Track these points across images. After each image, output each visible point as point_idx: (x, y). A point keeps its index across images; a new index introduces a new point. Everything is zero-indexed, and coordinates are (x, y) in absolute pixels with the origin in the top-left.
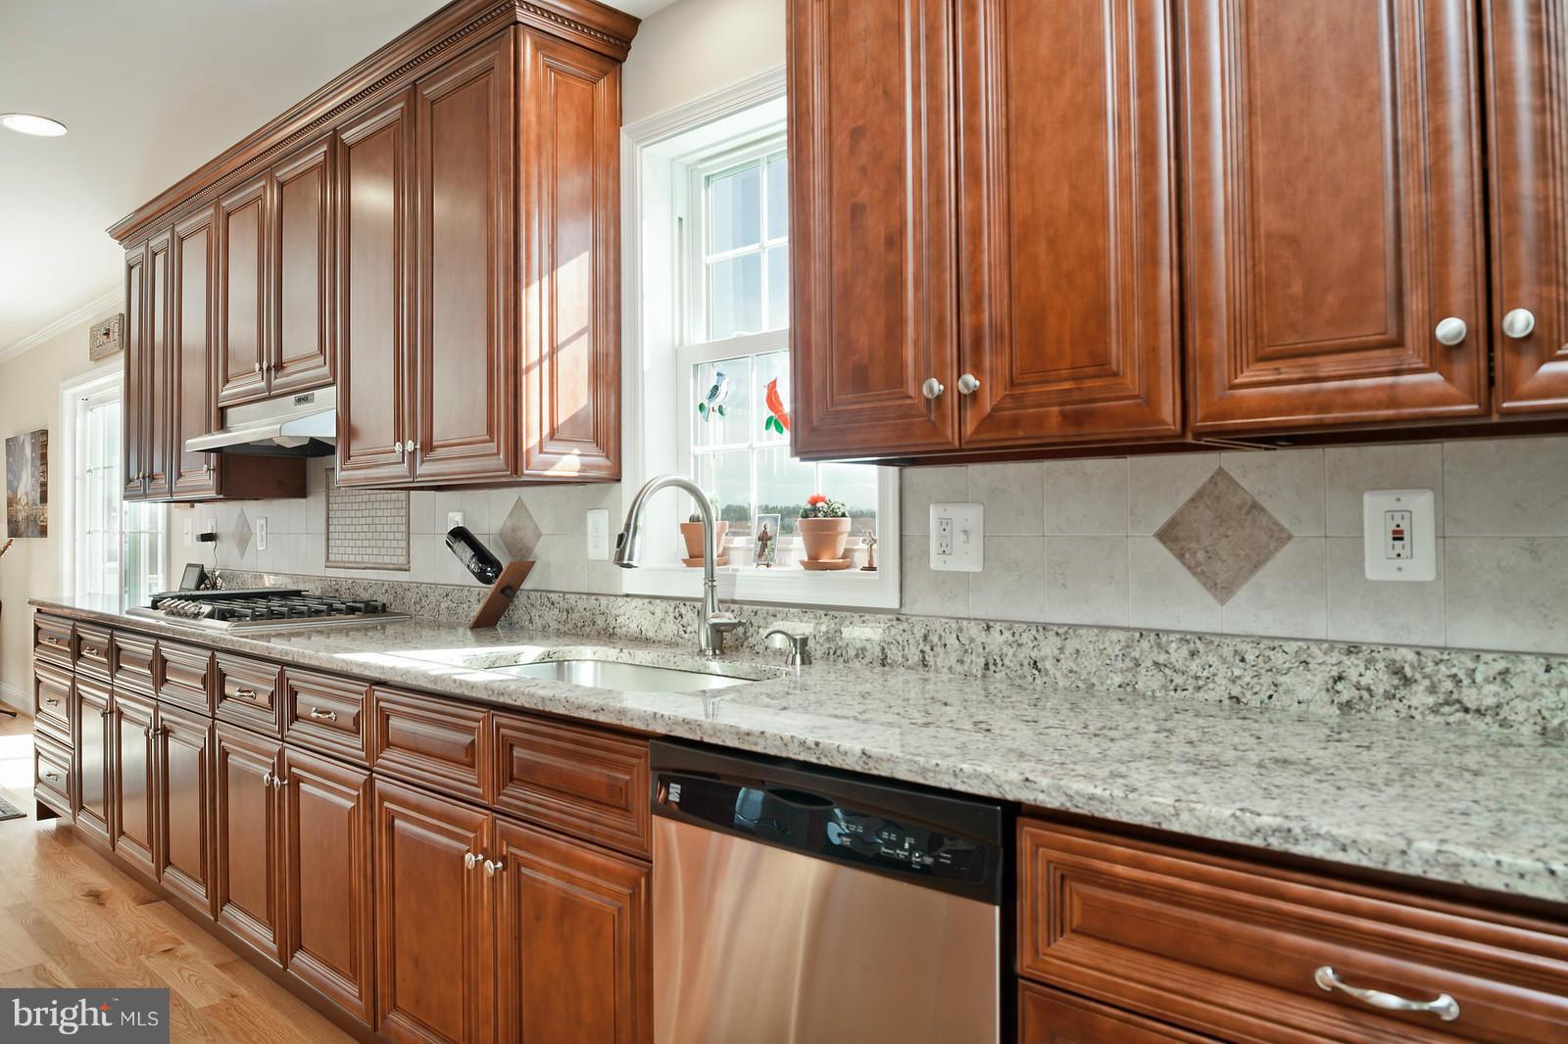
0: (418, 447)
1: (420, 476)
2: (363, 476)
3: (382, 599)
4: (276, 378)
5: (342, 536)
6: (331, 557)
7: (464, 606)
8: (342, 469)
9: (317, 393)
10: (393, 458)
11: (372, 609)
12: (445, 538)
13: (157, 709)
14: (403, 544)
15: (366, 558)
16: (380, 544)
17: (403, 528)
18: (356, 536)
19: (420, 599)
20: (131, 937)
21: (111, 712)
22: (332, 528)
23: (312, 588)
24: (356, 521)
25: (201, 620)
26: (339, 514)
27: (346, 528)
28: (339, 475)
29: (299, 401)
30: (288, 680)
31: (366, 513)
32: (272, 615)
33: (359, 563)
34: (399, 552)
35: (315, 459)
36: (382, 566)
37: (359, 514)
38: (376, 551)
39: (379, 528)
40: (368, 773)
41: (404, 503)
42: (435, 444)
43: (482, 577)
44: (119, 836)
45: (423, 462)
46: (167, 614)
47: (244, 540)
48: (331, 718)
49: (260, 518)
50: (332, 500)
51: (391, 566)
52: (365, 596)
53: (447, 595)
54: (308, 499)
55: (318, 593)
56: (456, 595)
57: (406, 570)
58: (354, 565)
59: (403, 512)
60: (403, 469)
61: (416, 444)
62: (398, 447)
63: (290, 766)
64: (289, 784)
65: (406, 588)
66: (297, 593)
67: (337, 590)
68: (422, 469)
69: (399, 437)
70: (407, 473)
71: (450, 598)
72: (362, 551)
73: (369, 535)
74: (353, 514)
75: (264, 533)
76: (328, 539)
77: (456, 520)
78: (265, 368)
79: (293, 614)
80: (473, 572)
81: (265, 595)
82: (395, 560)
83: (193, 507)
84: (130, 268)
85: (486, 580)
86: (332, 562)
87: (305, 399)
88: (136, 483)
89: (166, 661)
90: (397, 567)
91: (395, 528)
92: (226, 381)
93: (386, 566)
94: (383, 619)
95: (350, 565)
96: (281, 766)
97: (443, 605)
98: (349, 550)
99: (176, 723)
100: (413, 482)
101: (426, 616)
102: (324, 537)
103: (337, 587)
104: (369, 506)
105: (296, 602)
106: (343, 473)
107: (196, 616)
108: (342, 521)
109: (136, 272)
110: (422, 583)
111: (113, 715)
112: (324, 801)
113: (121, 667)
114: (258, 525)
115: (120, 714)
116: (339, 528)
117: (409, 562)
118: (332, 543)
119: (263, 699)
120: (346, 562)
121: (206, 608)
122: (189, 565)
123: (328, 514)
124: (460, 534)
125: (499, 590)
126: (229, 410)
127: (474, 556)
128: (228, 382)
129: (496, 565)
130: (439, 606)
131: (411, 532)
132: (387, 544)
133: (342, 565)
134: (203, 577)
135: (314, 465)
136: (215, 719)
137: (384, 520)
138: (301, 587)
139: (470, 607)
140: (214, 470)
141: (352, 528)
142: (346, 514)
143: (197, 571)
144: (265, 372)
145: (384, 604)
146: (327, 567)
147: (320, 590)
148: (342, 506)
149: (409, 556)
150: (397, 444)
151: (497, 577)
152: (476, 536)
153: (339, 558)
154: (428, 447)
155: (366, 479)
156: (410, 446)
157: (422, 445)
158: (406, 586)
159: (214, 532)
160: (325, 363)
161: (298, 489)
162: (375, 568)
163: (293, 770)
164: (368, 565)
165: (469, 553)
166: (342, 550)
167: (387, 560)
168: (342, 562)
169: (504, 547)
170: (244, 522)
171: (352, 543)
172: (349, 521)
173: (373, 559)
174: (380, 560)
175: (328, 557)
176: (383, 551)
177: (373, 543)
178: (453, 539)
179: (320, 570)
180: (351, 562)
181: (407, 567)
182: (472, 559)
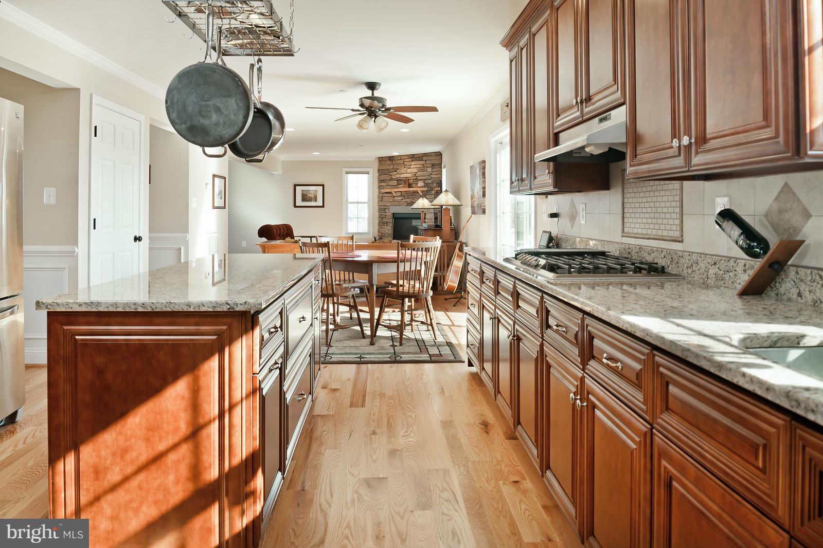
0: (693, 141)
1: (695, 166)
2: (646, 170)
3: (662, 262)
4: (586, 107)
5: (633, 215)
6: (626, 230)
7: (731, 274)
8: (631, 166)
9: (613, 113)
10: (671, 152)
11: (655, 270)
12: (713, 218)
13: (514, 323)
14: (678, 222)
15: (649, 232)
16: (660, 221)
17: (678, 210)
18: (642, 216)
19: (692, 265)
20: (498, 464)
21: (495, 318)
22: (626, 210)
23: (614, 250)
24: (642, 205)
25: (539, 270)
26: (630, 200)
27: (635, 210)
28: (629, 170)
29: (601, 120)
30: (587, 326)
31: (649, 199)
32: (582, 270)
33: (645, 234)
34: (674, 228)
35: (614, 163)
36: (661, 238)
37: (644, 200)
38: (657, 227)
39: (659, 210)
40: (649, 426)
41: (678, 191)
42: (708, 136)
43: (749, 251)
44: (498, 393)
45: (697, 153)
46: (522, 263)
47: (573, 217)
48: (618, 367)
49: (582, 203)
50: (626, 191)
51: (668, 238)
52: (649, 259)
53: (715, 264)
54: (611, 190)
55: (617, 254)
56: (723, 265)
57: (679, 242)
58: (641, 236)
59: (678, 198)
60: (679, 161)
61: (690, 139)
62: (675, 143)
63: (588, 393)
64: (587, 406)
65: (680, 255)
66: (603, 254)
67: (629, 253)
68: (696, 160)
69: (675, 134)
70: (683, 164)
71: (717, 266)
72: (647, 226)
73: (652, 215)
74: (640, 200)
75: (584, 213)
76: (623, 218)
77: (722, 204)
78: (579, 102)
79: (596, 270)
80: (742, 248)
81: (581, 254)
82: (671, 234)
83: (547, 197)
84: (511, 61)
85: (755, 256)
86: (626, 233)
87: (605, 119)
88: (515, 184)
89: (519, 294)
90: (673, 239)
91: (671, 210)
92: (558, 115)
93: (664, 238)
94: (662, 278)
95: (638, 236)
96: (582, 390)
97: (711, 272)
98: (637, 226)
99: (524, 335)
100: (688, 171)
101: (696, 278)
102: (621, 216)
103: (629, 250)
104: (652, 194)
105: (600, 262)
106: (632, 168)
107: (536, 266)
108: (633, 205)
109: (514, 62)
110: (693, 253)
111: (496, 321)
112: (612, 431)
113: (499, 293)
114: (581, 208)
115: (499, 321)
116: (631, 210)
117: (682, 236)
118: (626, 220)
119: (571, 336)
120: (636, 234)
121: (542, 262)
122: (544, 232)
123: (623, 200)
124: (727, 215)
125: (767, 265)
126: (561, 134)
127: (742, 234)
128: (559, 116)
129: (764, 244)
130: (708, 271)
131: (684, 213)
132: (665, 221)
133: (633, 235)
134: (551, 239)
135: (614, 167)
136: (543, 340)
137: (663, 204)
138: (606, 250)
139: (736, 275)
140: (552, 173)
141: (639, 210)
142: (635, 200)
143: (547, 235)
144: (579, 104)
145: (663, 267)
146: (622, 236)
147: (618, 252)
148: (633, 195)
149: (682, 231)
150: (674, 141)
151: (765, 253)
152: (742, 217)
153: (631, 231)
154: (702, 139)
155: (649, 171)
156: (685, 140)
157: (696, 138)
158: (680, 254)
159: (557, 212)
160: (618, 90)
161: (604, 185)
162: (656, 239)
163: (590, 396)
164: (652, 237)
165: (737, 232)
166: (633, 225)
167: (665, 233)
168: (633, 233)
169: (770, 227)
170: (573, 206)
171: (640, 221)
172: (637, 205)
173: (654, 232)
174: (660, 233)
175: (623, 230)
176: (662, 227)
177: (654, 221)
178: (721, 219)
179: (617, 237)
180: (639, 234)
181: (681, 239)
182: (740, 236)
